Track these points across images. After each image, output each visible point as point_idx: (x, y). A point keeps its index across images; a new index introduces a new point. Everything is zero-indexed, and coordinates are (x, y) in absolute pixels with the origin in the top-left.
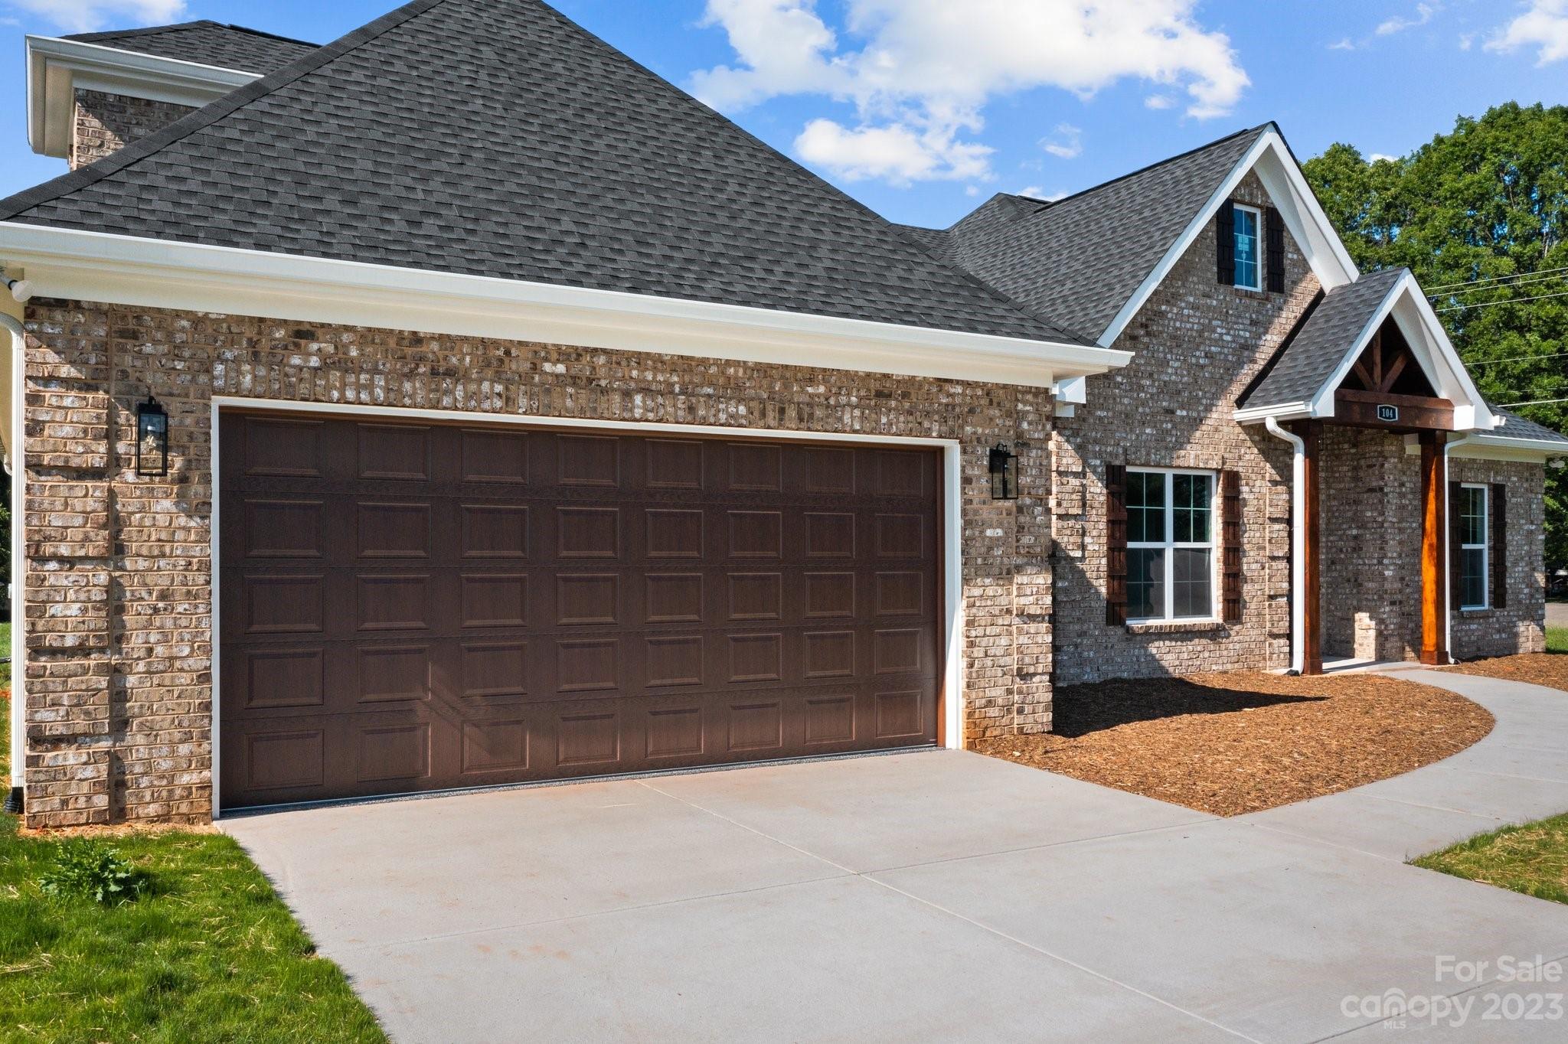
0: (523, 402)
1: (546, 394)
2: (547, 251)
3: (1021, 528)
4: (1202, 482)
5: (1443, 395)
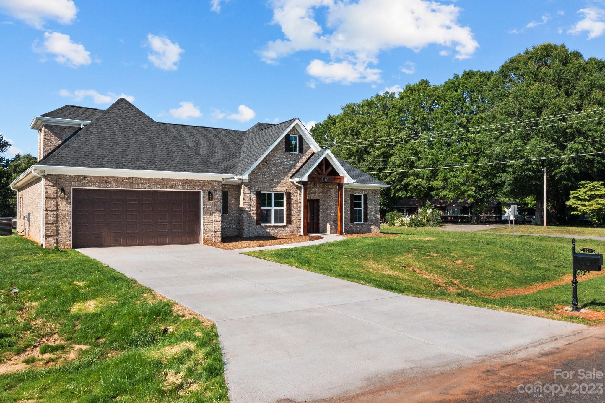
0: (120, 186)
1: (124, 185)
2: (125, 162)
3: (215, 206)
4: (282, 195)
5: (341, 175)
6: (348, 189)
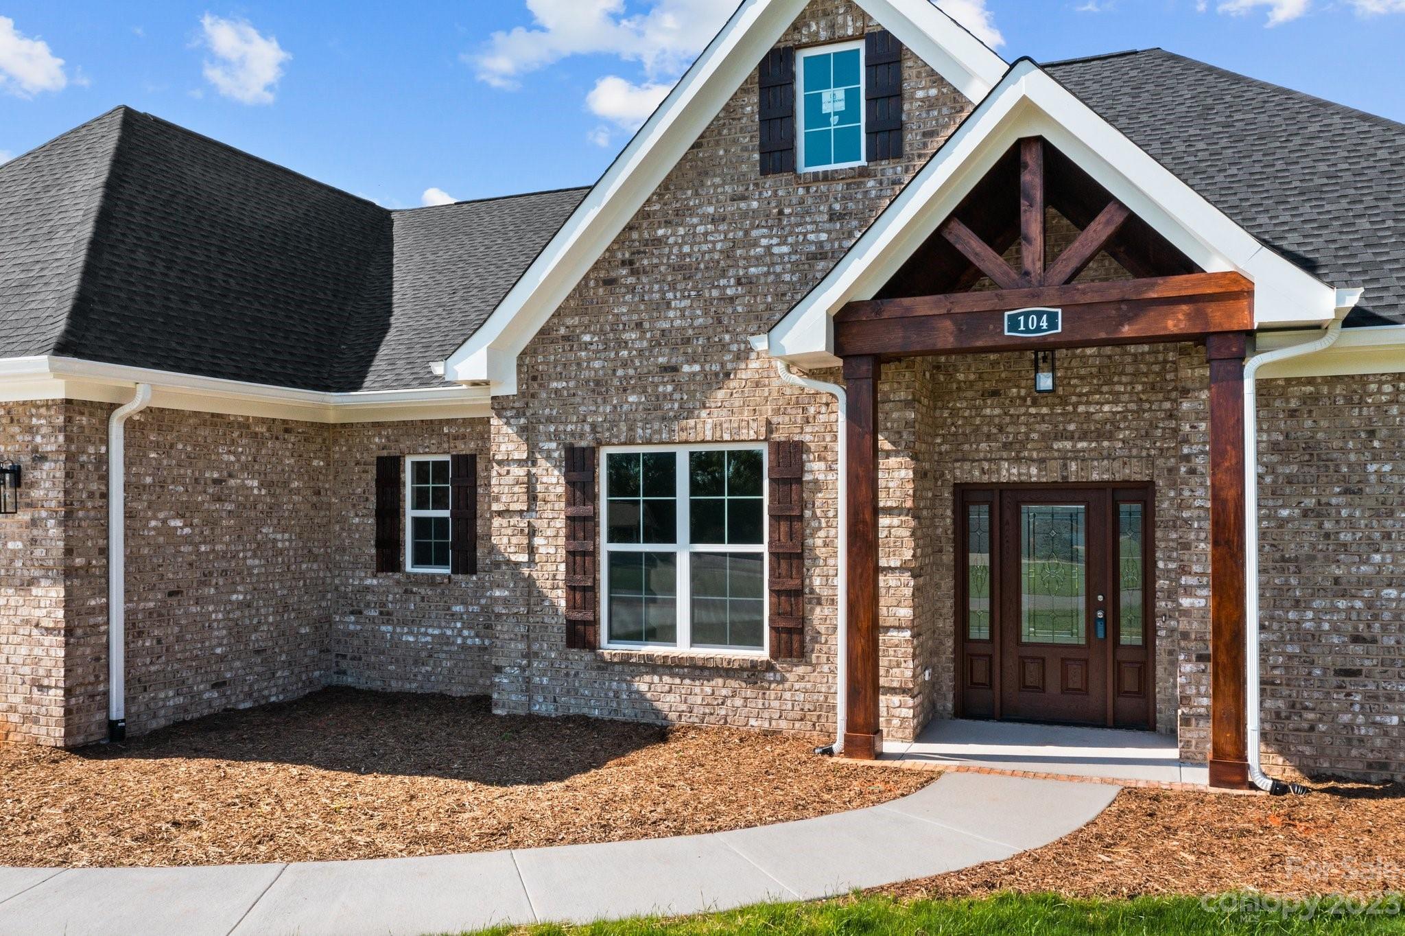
4: (743, 466)
5: (1214, 269)
6: (1380, 379)
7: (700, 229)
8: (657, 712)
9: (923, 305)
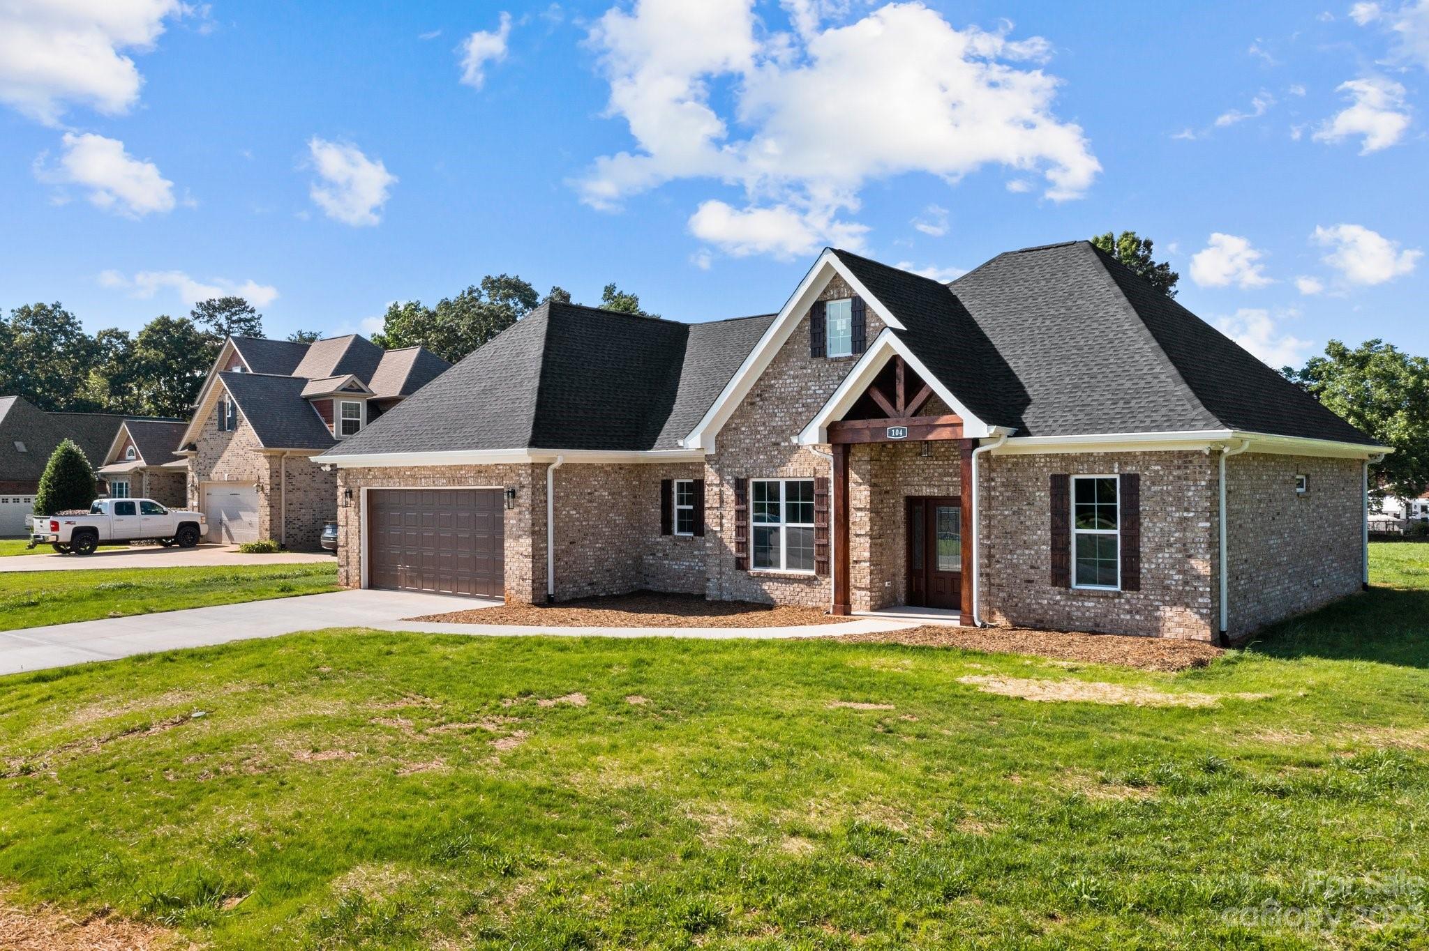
6: (1040, 456)
7: (788, 381)
8: (772, 599)
9: (858, 424)
